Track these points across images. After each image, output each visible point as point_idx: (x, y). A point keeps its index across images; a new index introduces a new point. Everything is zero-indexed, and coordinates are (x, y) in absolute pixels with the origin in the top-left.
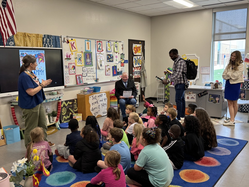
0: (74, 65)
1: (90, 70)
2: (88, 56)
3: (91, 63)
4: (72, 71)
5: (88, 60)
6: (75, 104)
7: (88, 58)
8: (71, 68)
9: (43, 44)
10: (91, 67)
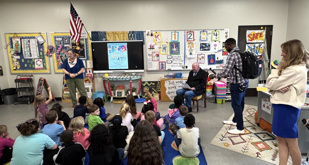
0: (158, 53)
1: (176, 58)
2: (174, 46)
3: (177, 51)
4: (156, 58)
5: (175, 49)
6: (159, 85)
7: (174, 47)
8: (155, 55)
9: (129, 38)
10: (177, 56)
